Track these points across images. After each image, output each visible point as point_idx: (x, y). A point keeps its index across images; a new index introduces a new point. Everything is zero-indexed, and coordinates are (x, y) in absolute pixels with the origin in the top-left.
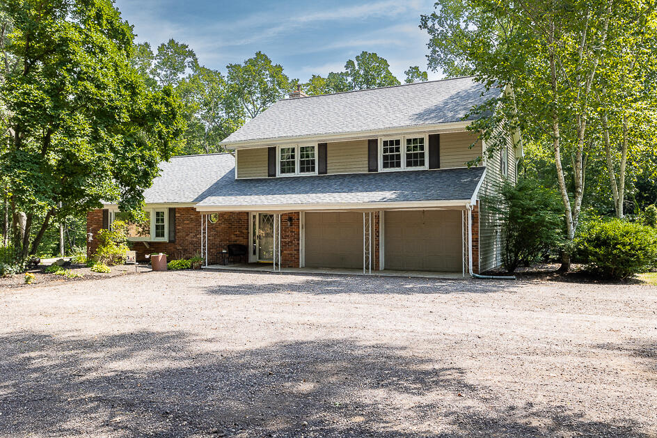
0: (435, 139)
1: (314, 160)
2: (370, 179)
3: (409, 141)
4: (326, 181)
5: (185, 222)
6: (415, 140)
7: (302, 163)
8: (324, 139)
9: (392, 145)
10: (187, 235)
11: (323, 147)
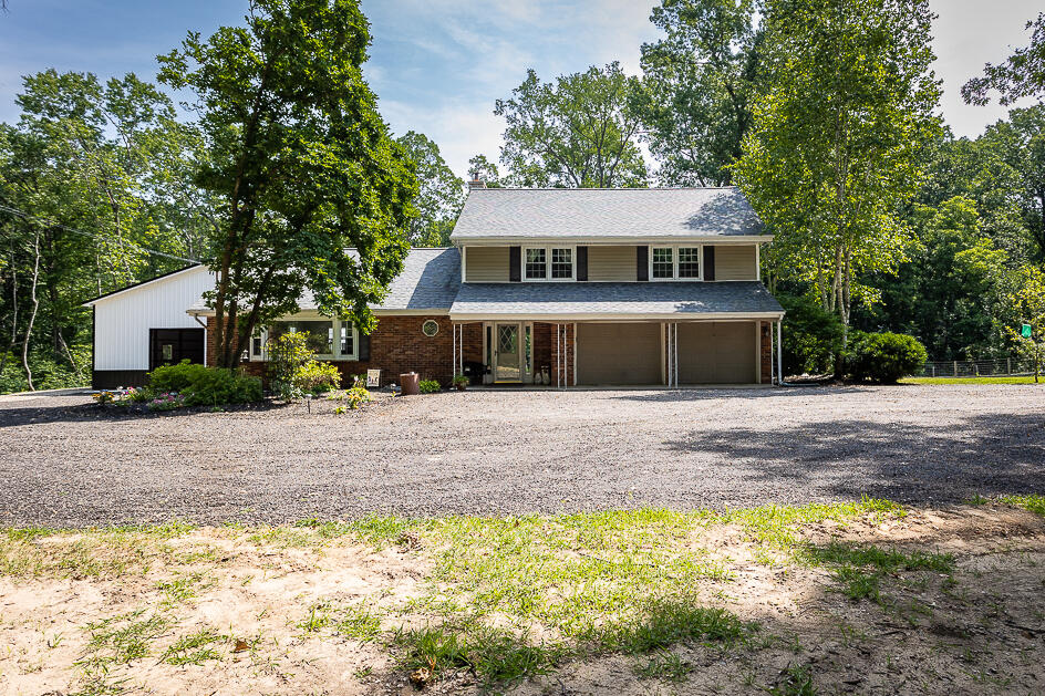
0: (710, 251)
1: (571, 265)
2: (639, 288)
3: (681, 251)
4: (587, 289)
5: (386, 335)
6: (688, 250)
7: (554, 267)
8: (584, 243)
9: (663, 255)
10: (390, 352)
11: (583, 251)
